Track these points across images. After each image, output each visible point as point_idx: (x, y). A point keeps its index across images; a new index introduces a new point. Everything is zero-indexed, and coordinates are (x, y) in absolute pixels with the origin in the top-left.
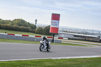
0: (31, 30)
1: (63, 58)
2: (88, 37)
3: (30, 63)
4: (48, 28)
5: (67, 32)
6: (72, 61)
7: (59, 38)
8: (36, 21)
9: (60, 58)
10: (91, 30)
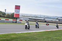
0: (2, 16)
1: (22, 32)
2: (38, 19)
3: (2, 36)
4: (13, 15)
5: (25, 16)
6: (28, 34)
7: (20, 20)
8: (5, 10)
9: (21, 33)
10: (39, 15)
